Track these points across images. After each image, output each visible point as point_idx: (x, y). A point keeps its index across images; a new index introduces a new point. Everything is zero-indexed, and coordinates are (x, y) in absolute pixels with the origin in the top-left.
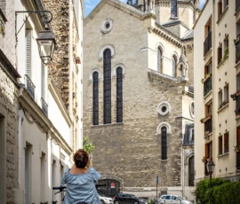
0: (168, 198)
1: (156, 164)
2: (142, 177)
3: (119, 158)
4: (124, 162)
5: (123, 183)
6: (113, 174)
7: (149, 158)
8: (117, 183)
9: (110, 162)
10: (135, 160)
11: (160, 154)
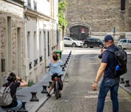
0: (125, 41)
1: (116, 14)
2: (106, 24)
3: (88, 8)
4: (91, 12)
5: (91, 29)
6: (83, 22)
7: (111, 9)
8: (86, 29)
9: (81, 12)
10: (100, 10)
11: (120, 6)
